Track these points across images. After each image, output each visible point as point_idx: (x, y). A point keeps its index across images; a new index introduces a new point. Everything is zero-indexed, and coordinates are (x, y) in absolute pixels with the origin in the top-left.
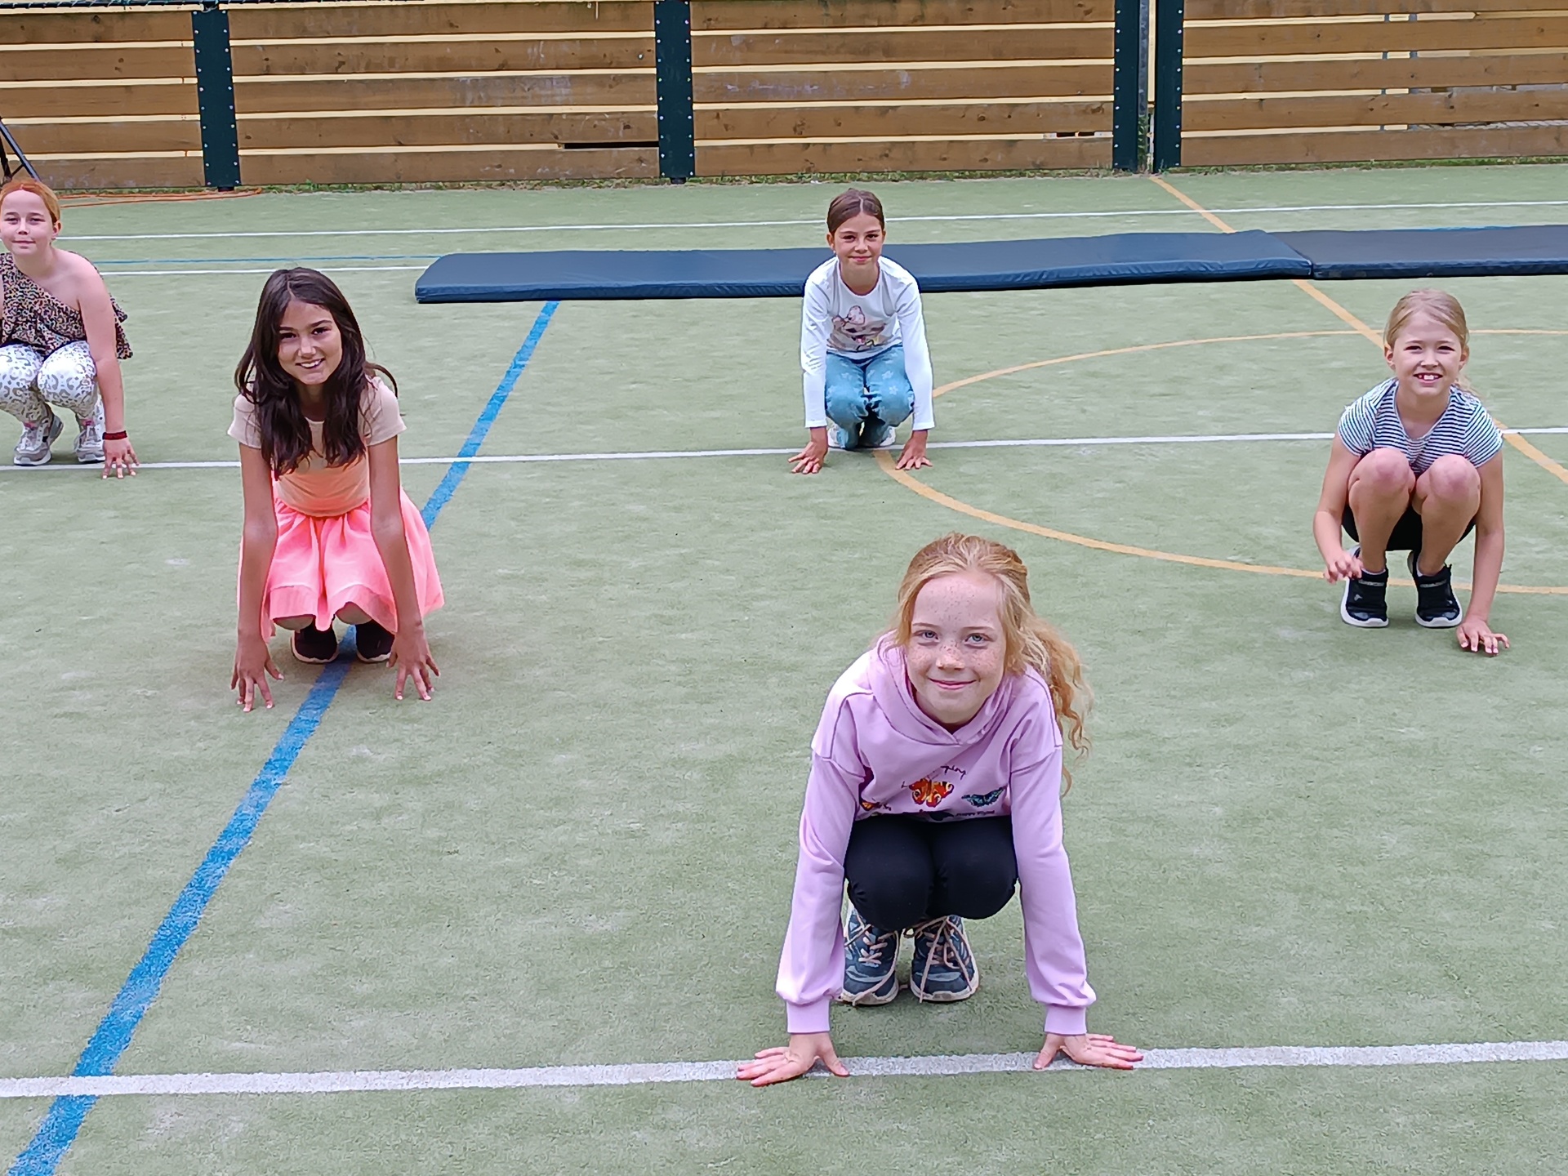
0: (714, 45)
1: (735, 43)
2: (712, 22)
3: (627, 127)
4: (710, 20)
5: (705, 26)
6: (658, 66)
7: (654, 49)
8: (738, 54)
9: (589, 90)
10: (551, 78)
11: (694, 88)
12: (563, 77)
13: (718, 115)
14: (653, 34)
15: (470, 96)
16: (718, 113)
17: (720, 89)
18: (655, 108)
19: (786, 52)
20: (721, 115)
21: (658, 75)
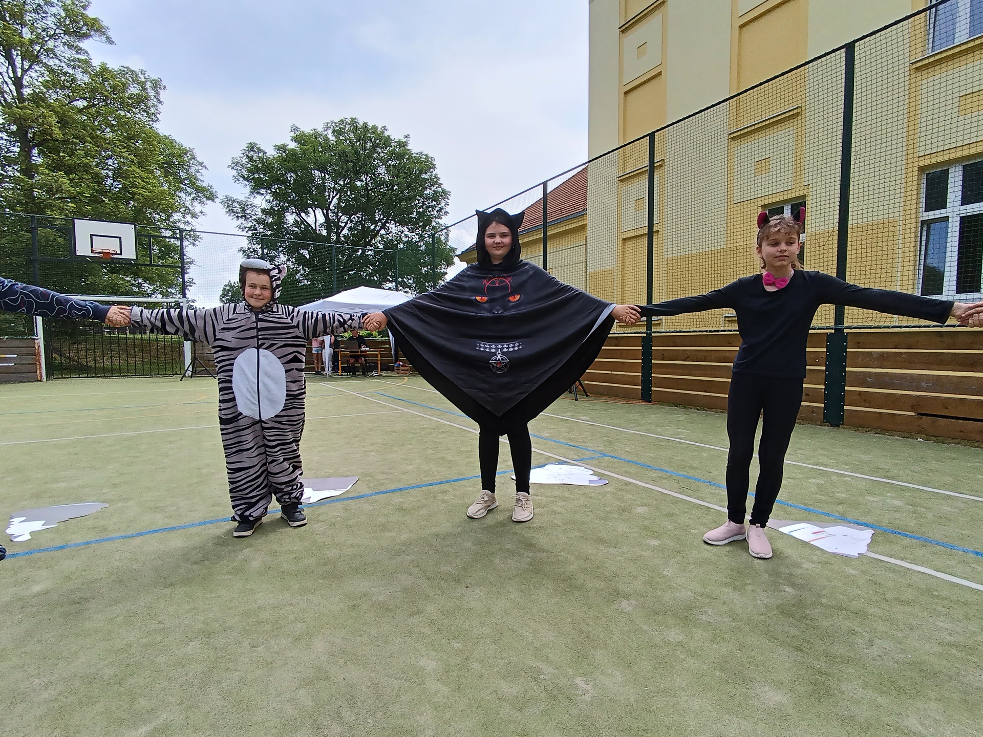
0: (861, 356)
1: (875, 356)
4: (859, 343)
5: (856, 347)
6: (826, 366)
7: (824, 357)
8: (876, 362)
11: (847, 378)
14: (825, 350)
17: (862, 380)
18: (823, 387)
20: (862, 394)
21: (826, 371)
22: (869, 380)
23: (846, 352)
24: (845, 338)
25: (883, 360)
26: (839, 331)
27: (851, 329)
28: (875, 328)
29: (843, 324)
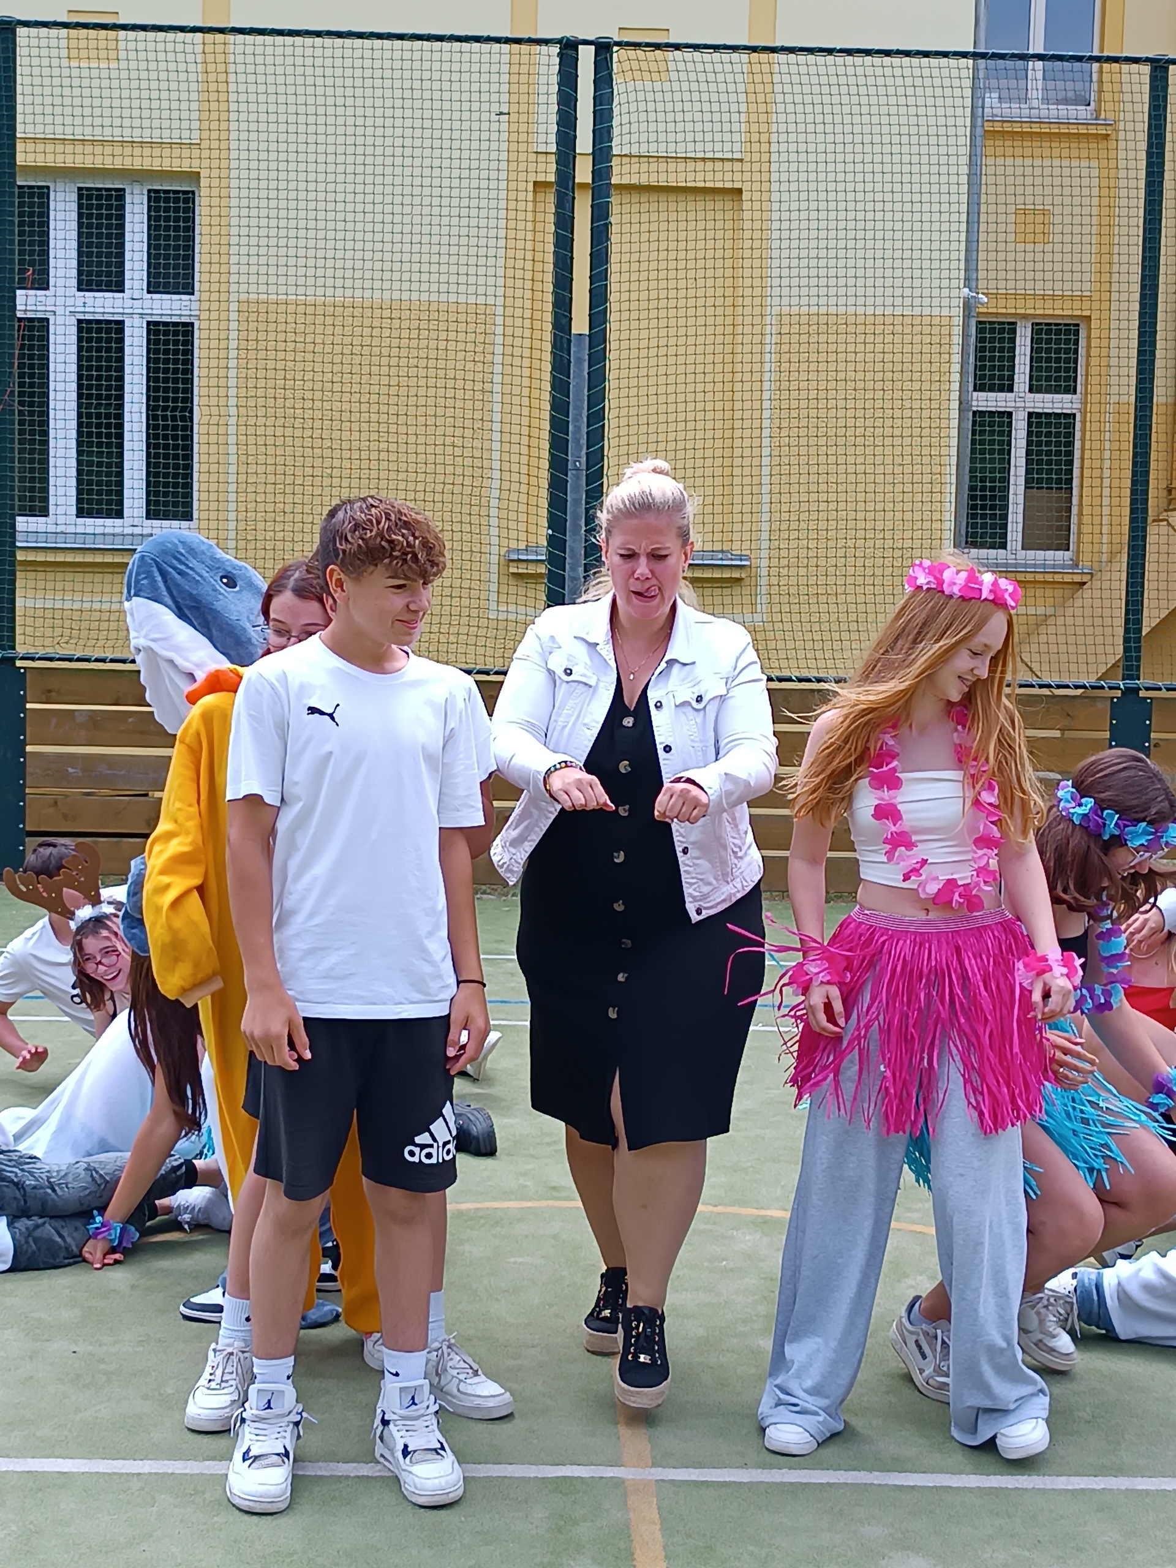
0: (54, 721)
1: (81, 719)
2: (53, 694)
4: (50, 691)
5: (44, 699)
8: (83, 733)
11: (28, 770)
13: (56, 803)
16: (56, 798)
17: (59, 772)
19: (141, 733)
20: (59, 803)
22: (70, 770)
23: (24, 710)
24: (20, 677)
25: (97, 728)
26: (7, 662)
27: (33, 659)
28: (79, 660)
29: (14, 649)
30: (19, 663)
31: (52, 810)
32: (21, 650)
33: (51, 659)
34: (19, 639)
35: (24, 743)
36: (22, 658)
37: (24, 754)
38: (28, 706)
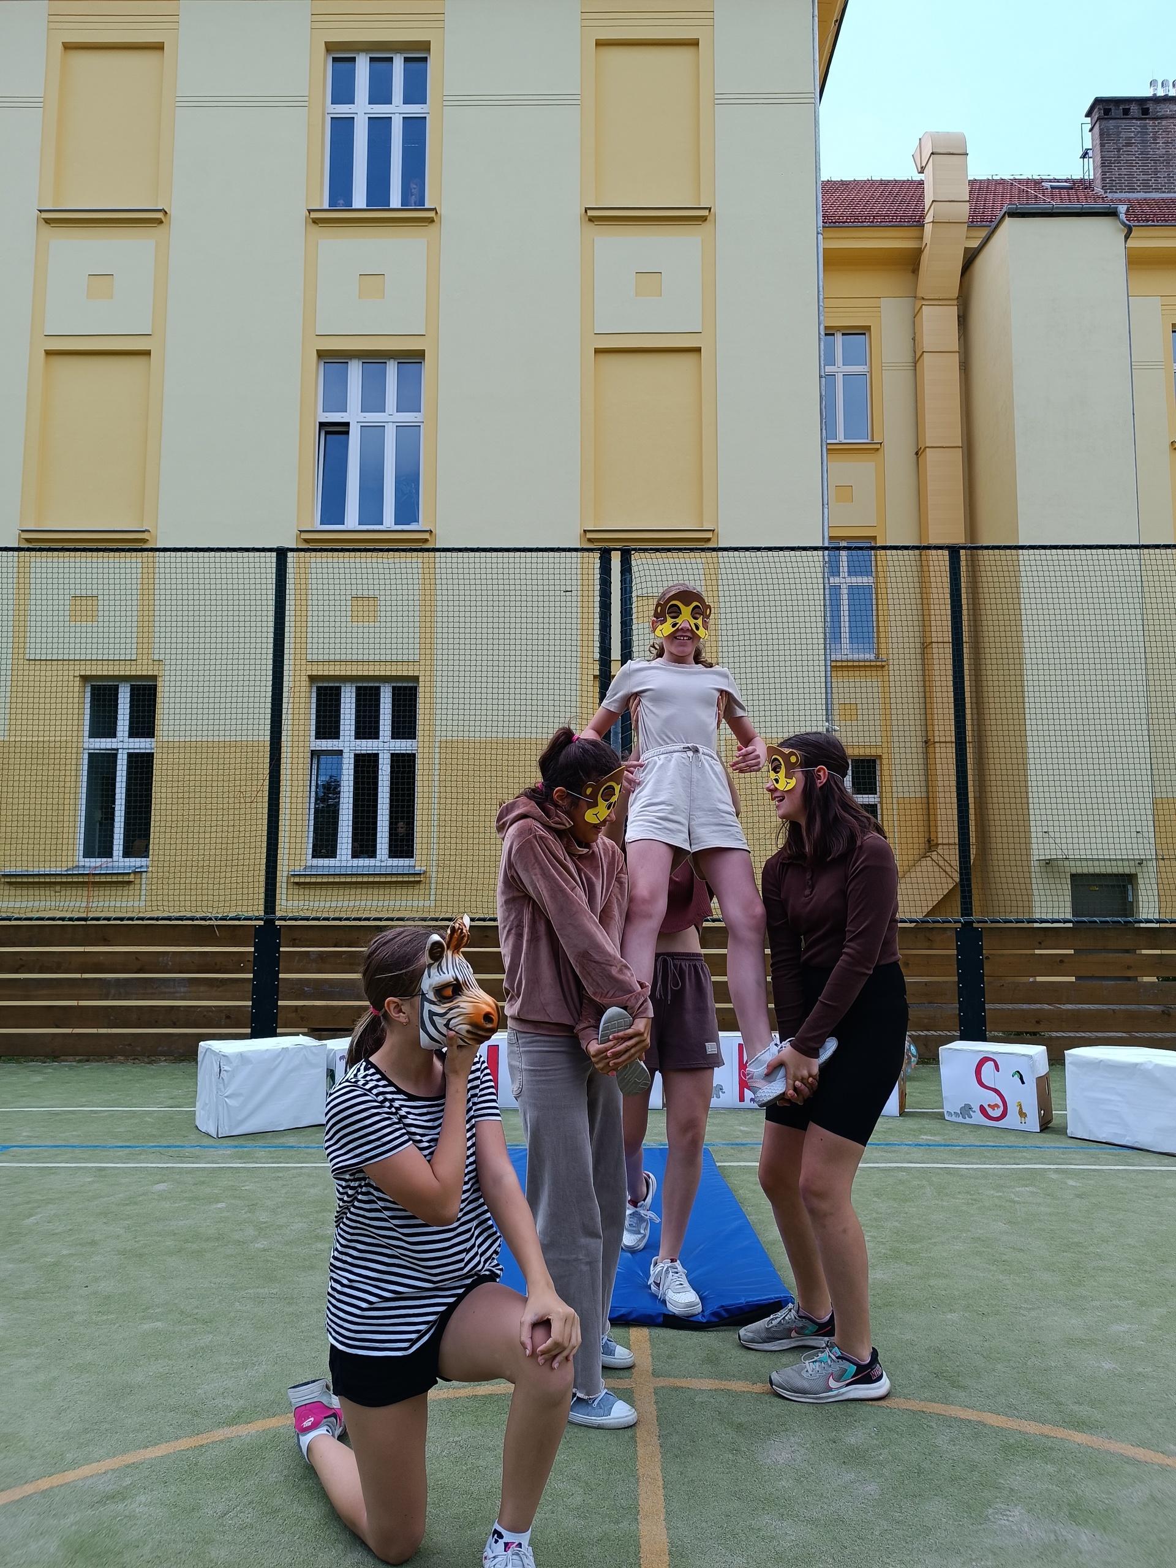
0: (297, 958)
1: (313, 957)
2: (297, 941)
3: (228, 1017)
4: (295, 940)
5: (291, 945)
6: (254, 972)
7: (252, 959)
8: (314, 965)
9: (202, 989)
10: (174, 979)
11: (280, 989)
12: (183, 979)
13: (297, 1010)
14: (252, 949)
15: (113, 992)
16: (297, 1007)
17: (300, 990)
18: (250, 1003)
19: (351, 964)
20: (299, 1010)
21: (254, 979)
22: (307, 989)
23: (279, 952)
24: (277, 932)
25: (323, 962)
26: (270, 922)
27: (285, 920)
28: (313, 919)
29: (274, 913)
30: (277, 923)
31: (294, 1015)
32: (278, 914)
33: (296, 919)
34: (277, 908)
35: (278, 972)
36: (279, 919)
37: (278, 979)
38: (282, 949)
